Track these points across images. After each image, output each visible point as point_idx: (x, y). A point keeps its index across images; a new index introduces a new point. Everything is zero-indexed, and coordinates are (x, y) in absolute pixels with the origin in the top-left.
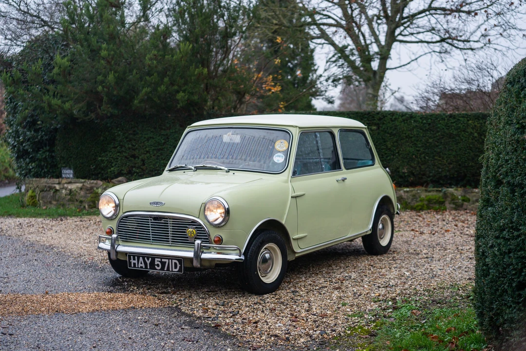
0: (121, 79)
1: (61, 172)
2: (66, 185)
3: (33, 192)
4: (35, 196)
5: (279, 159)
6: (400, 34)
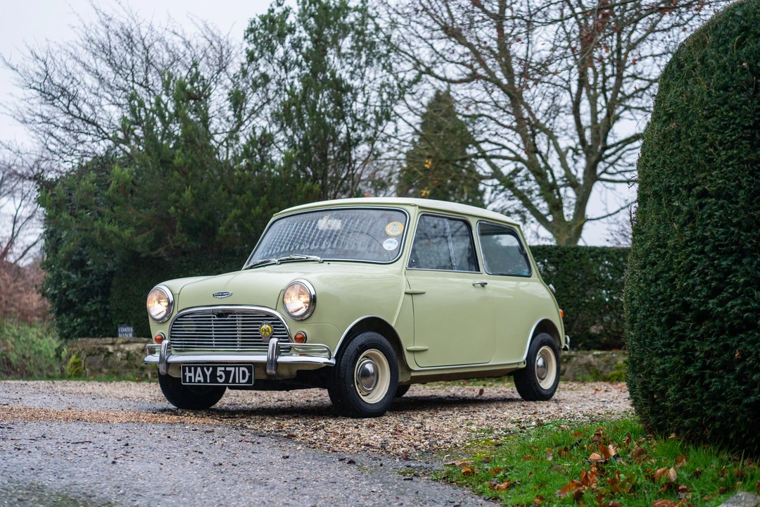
0: (200, 199)
1: (117, 330)
2: (122, 346)
3: (77, 357)
4: (80, 362)
5: (390, 245)
6: (605, 171)
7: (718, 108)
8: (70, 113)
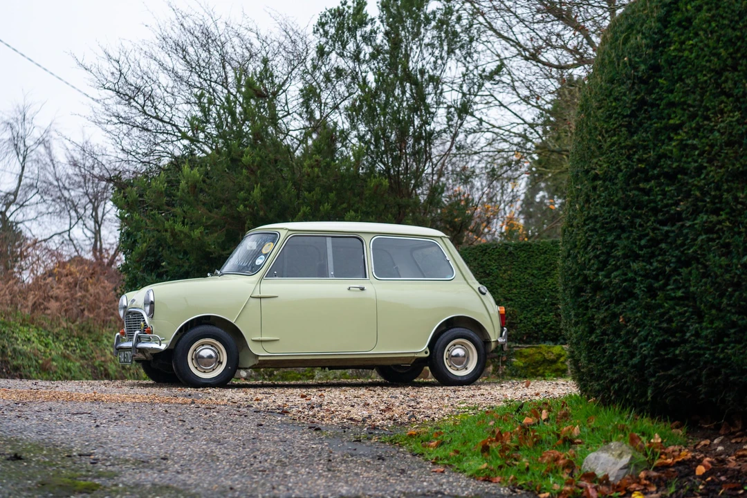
0: (269, 197)
5: (260, 261)
7: (605, 100)
8: (145, 113)
